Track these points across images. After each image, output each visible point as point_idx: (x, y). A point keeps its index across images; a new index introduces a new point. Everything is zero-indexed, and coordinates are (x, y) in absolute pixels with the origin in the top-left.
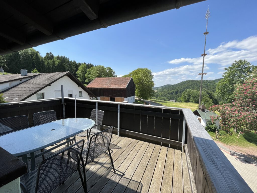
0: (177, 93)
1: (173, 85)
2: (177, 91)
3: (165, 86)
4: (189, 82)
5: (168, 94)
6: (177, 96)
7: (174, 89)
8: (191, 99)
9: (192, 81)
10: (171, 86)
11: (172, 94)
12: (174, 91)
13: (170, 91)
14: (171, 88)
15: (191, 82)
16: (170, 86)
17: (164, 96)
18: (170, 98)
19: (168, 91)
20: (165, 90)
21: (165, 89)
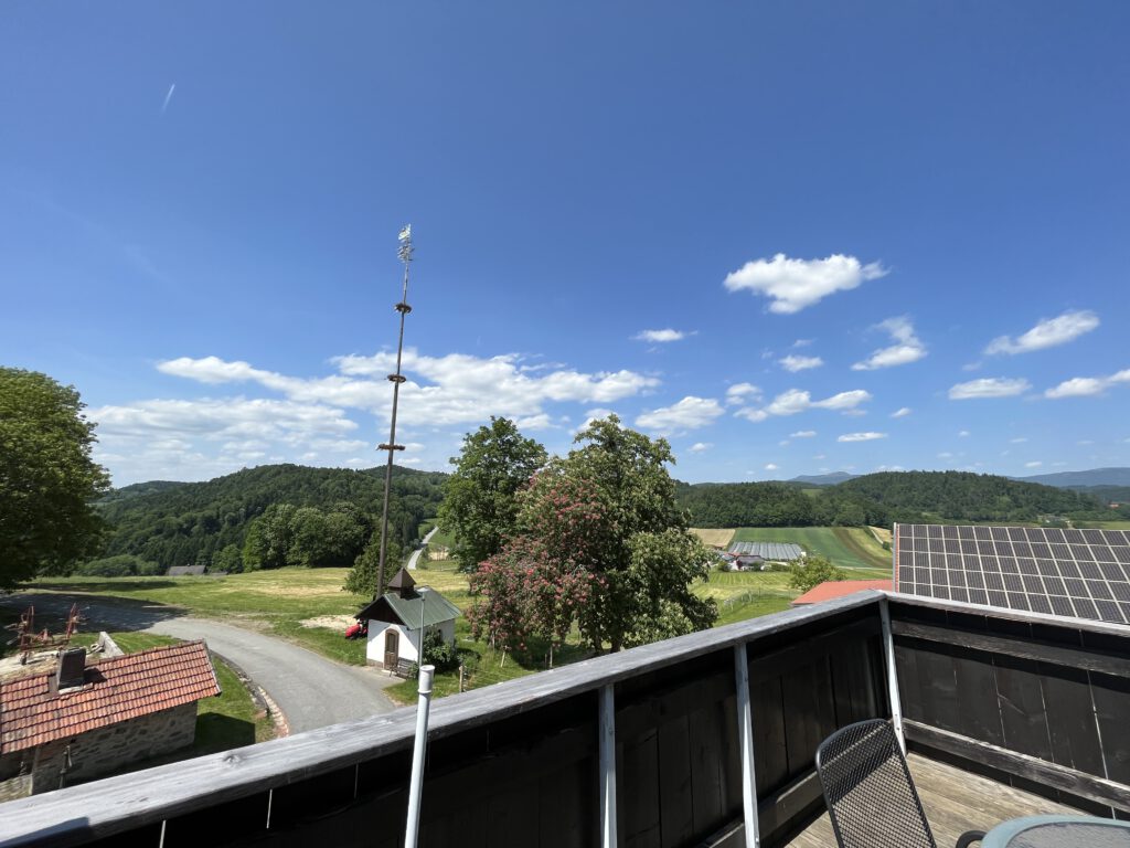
0: (211, 524)
1: (191, 485)
2: (215, 514)
3: (141, 491)
4: (279, 473)
5: (159, 532)
6: (213, 543)
7: (195, 506)
8: (294, 548)
9: (290, 469)
10: (182, 492)
11: (187, 532)
12: (200, 515)
13: (173, 520)
14: (178, 500)
15: (286, 472)
16: (175, 492)
17: (131, 547)
18: (173, 554)
19: (161, 515)
20: (134, 513)
21: (135, 506)
